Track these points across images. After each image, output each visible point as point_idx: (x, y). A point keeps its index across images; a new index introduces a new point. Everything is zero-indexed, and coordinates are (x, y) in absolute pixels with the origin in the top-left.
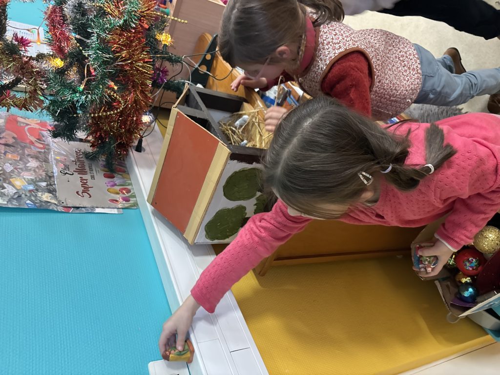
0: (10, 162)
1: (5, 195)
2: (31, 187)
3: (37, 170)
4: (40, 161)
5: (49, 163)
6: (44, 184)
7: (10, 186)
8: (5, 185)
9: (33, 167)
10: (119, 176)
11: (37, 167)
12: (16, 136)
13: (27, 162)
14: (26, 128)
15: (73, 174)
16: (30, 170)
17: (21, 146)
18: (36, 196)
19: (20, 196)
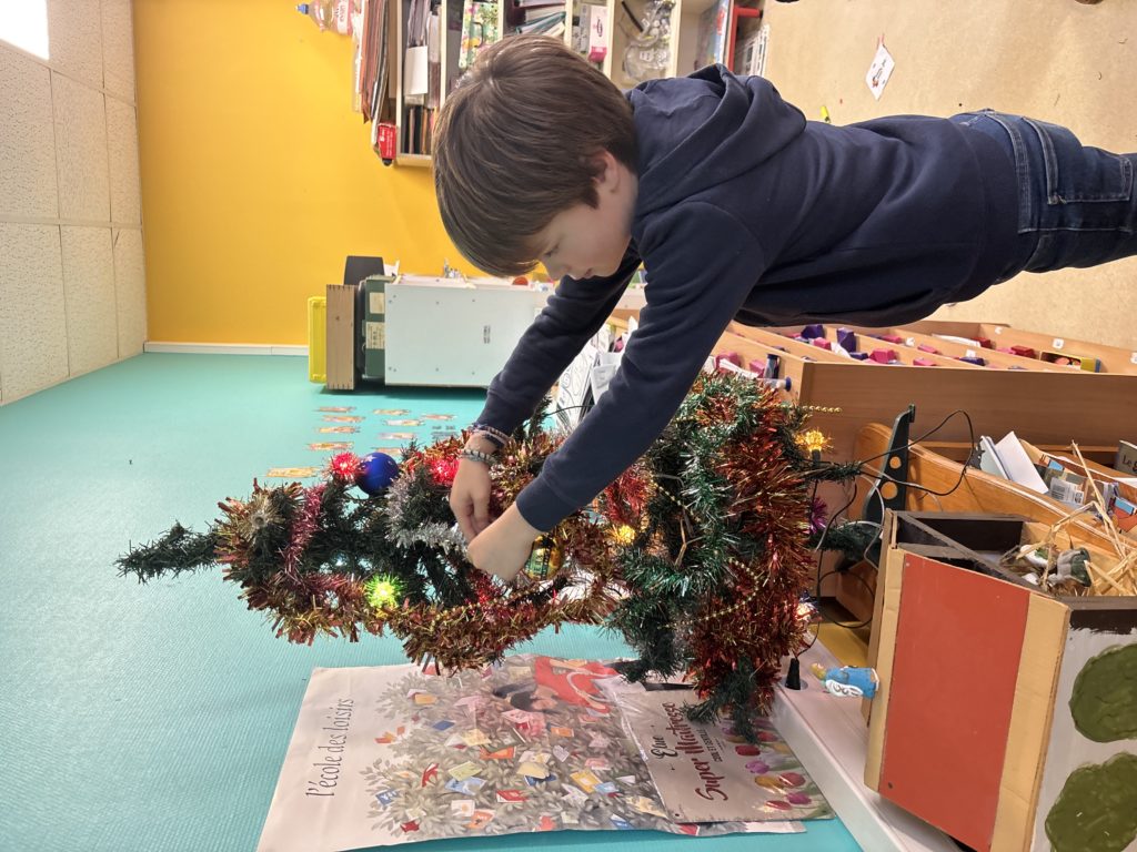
0: (560, 742)
1: (570, 806)
2: (610, 788)
3: (610, 753)
4: (609, 736)
5: (625, 737)
6: (630, 779)
7: (575, 789)
8: (566, 787)
9: (601, 749)
10: (768, 749)
11: (609, 747)
12: (557, 694)
13: (587, 739)
14: (569, 676)
15: (676, 755)
16: (598, 753)
17: (570, 711)
18: (624, 805)
19: (596, 807)
